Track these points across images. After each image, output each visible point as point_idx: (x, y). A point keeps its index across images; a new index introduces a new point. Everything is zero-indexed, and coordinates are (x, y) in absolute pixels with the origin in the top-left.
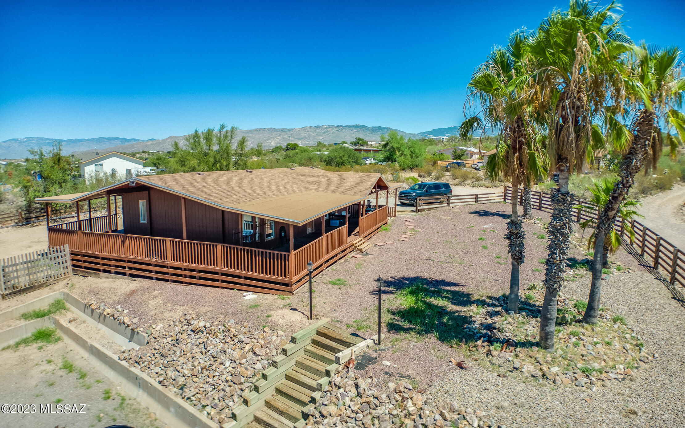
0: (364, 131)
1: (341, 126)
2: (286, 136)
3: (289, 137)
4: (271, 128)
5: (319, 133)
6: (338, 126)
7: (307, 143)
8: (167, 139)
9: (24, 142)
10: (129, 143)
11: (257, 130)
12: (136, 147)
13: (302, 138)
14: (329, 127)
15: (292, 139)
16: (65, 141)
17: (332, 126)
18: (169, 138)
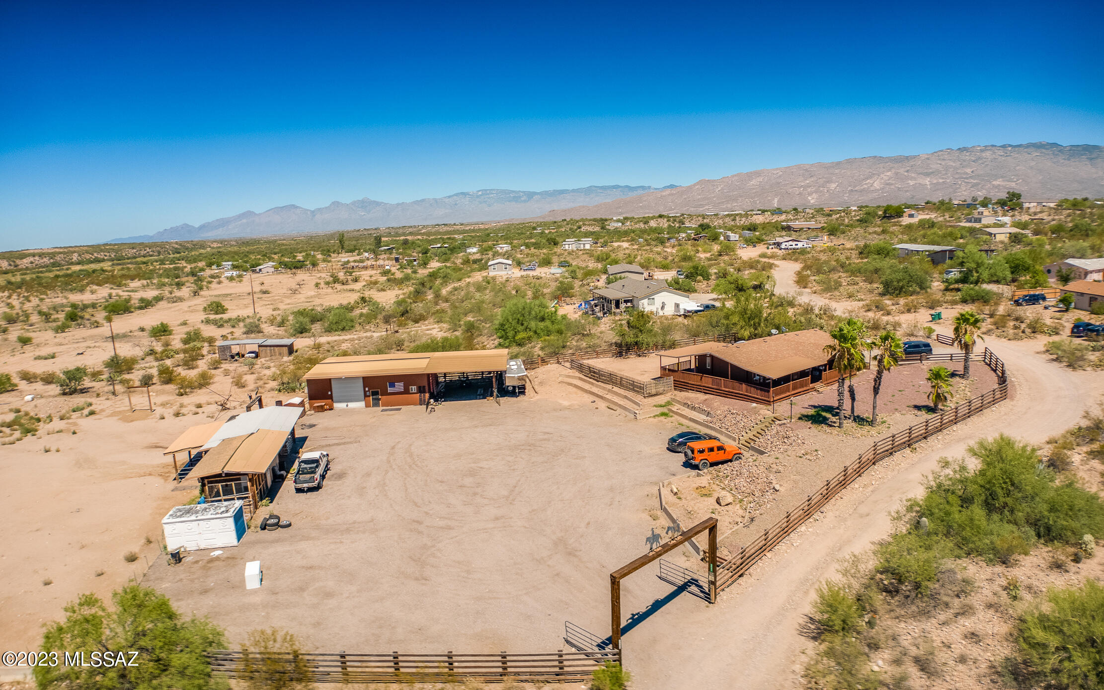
0: (1053, 154)
1: (1010, 146)
2: (902, 171)
3: (907, 171)
4: (875, 157)
5: (964, 161)
6: (1004, 146)
7: (941, 181)
8: (695, 185)
9: (478, 197)
10: (635, 194)
11: (850, 162)
12: (645, 201)
13: (932, 173)
14: (986, 148)
15: (913, 175)
16: (538, 193)
17: (993, 146)
18: (698, 183)
